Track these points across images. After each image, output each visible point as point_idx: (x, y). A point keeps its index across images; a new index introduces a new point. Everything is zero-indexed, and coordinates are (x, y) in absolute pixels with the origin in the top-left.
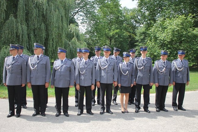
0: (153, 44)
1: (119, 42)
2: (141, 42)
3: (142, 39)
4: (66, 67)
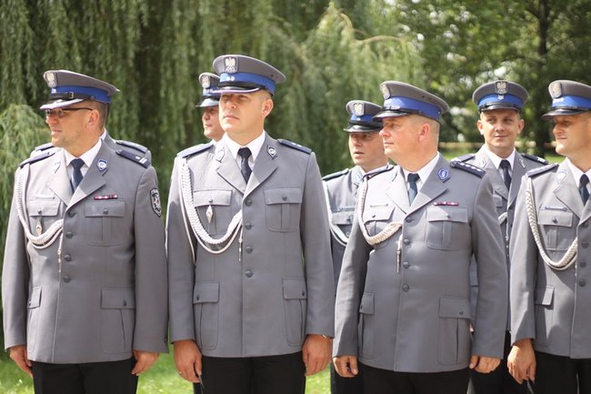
4: (442, 221)
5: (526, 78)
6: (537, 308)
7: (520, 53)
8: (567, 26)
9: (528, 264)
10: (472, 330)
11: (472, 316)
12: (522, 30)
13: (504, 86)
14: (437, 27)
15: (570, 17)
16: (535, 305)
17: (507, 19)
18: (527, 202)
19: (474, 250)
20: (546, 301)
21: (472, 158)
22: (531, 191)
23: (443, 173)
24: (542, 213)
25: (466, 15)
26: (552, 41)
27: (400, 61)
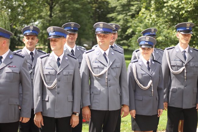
0: (154, 16)
1: (70, 11)
2: (123, 11)
3: (123, 6)
4: (10, 72)
5: (45, 25)
6: (43, 102)
7: (43, 17)
8: (59, 8)
9: (40, 87)
10: (20, 108)
11: (20, 104)
12: (44, 9)
13: (32, 27)
14: (15, 7)
15: (60, 5)
16: (42, 101)
17: (39, 5)
18: (40, 66)
19: (21, 82)
20: (47, 99)
21: (21, 51)
22: (41, 63)
23: (11, 56)
24: (45, 70)
25: (25, 4)
26: (54, 13)
27: (1, 18)
